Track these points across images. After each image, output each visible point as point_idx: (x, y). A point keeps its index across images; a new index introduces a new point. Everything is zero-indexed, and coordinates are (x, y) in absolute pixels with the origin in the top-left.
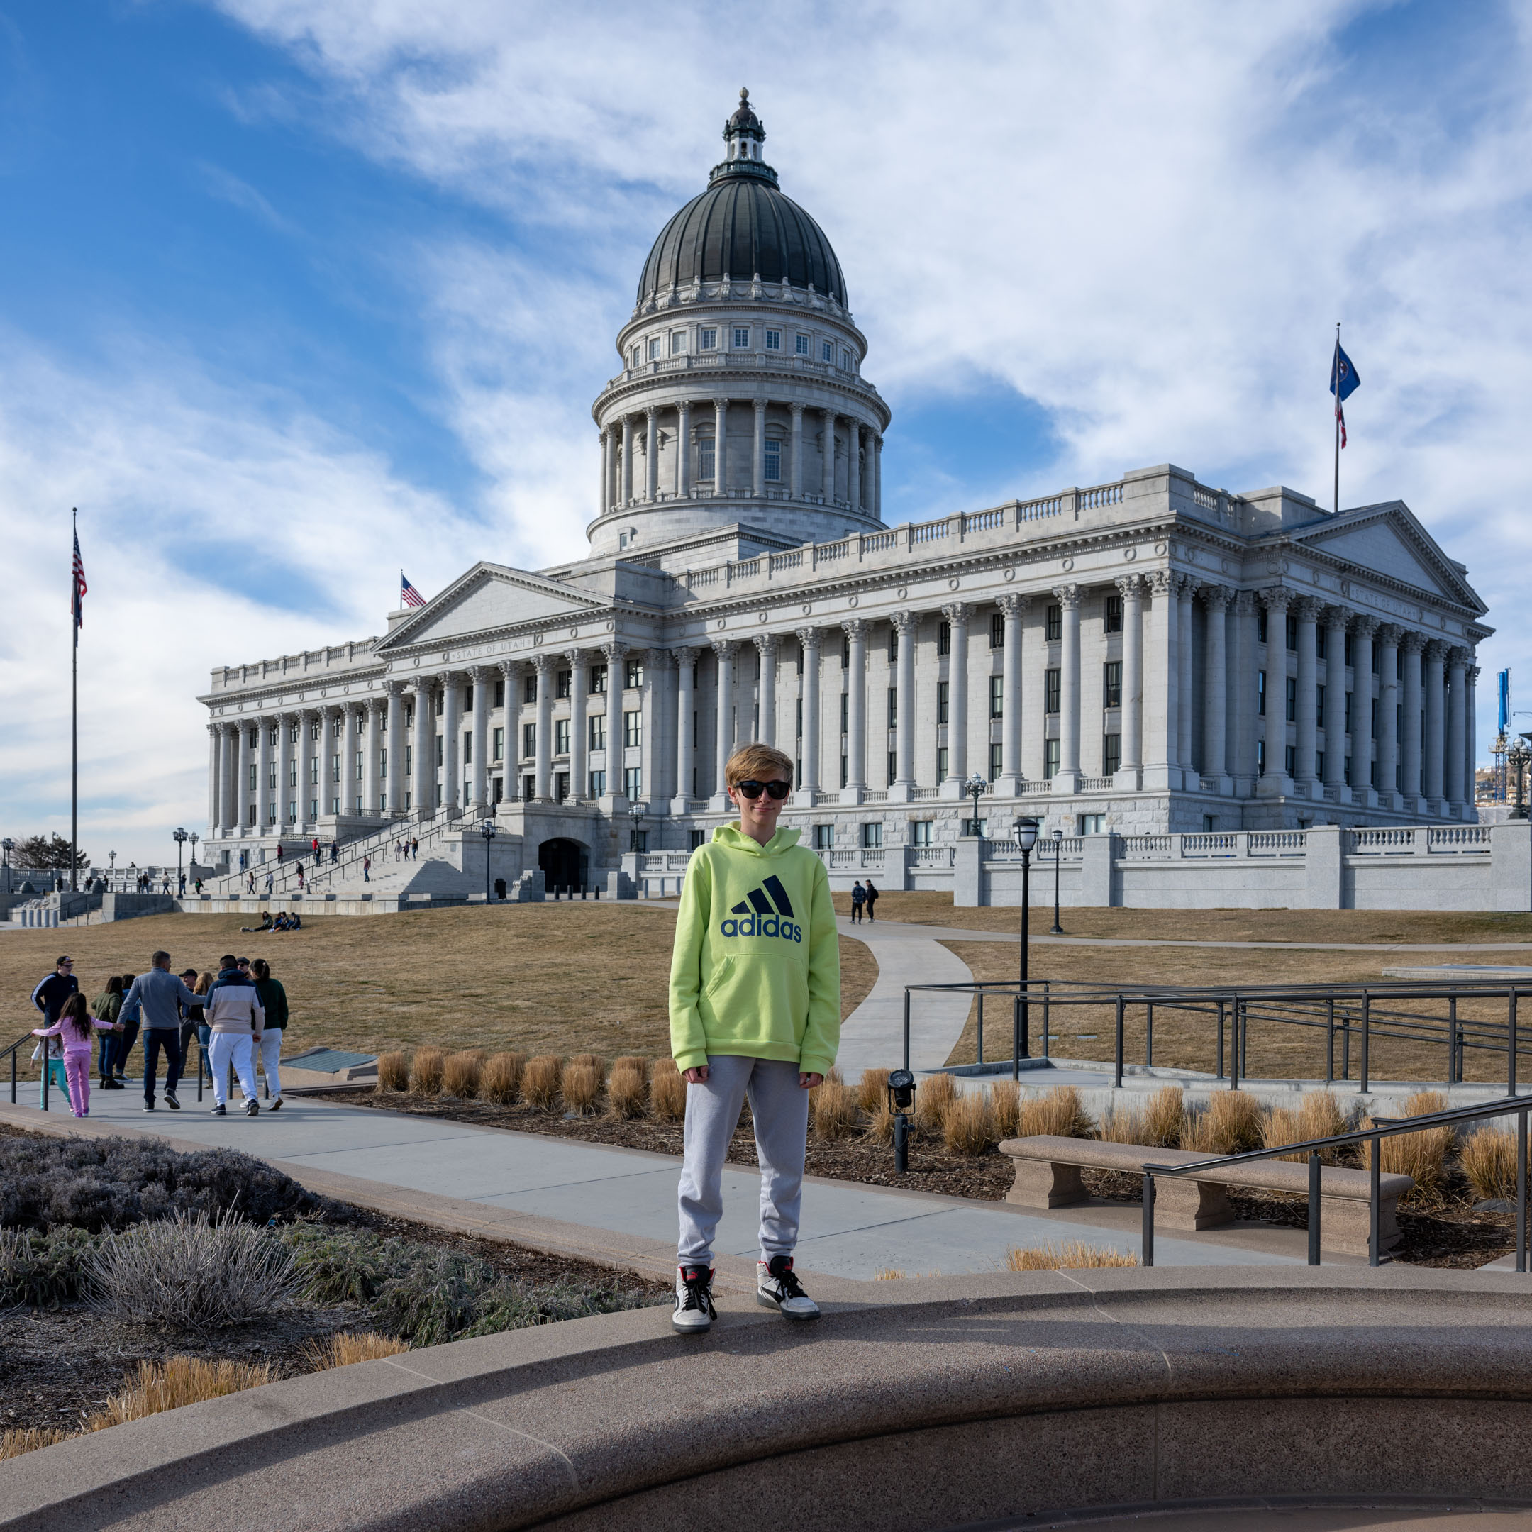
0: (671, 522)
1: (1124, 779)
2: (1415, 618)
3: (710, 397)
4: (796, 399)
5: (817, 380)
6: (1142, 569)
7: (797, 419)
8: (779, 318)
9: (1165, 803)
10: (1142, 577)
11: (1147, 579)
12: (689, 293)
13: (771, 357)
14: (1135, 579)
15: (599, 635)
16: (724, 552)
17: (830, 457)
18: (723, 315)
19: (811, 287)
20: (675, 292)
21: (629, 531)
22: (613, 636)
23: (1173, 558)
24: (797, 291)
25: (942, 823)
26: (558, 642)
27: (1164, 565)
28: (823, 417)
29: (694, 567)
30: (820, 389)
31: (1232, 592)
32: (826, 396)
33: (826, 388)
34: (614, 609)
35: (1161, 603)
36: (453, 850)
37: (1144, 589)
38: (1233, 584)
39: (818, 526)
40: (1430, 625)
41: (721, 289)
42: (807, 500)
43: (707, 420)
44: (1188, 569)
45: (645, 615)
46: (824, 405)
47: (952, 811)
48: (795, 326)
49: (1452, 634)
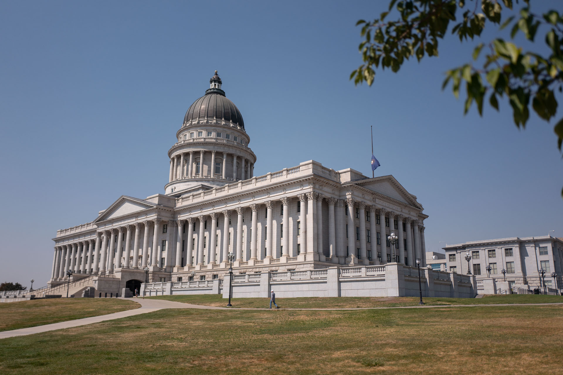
0: (185, 185)
1: (300, 258)
2: (400, 210)
3: (199, 150)
4: (225, 151)
5: (231, 146)
6: (305, 191)
7: (225, 156)
8: (221, 129)
9: (313, 265)
10: (305, 194)
11: (306, 195)
12: (195, 122)
13: (218, 139)
14: (303, 195)
15: (153, 216)
17: (235, 168)
18: (204, 128)
19: (231, 121)
20: (192, 122)
21: (174, 188)
22: (156, 217)
23: (314, 188)
24: (227, 122)
26: (142, 219)
27: (311, 190)
28: (233, 156)
30: (233, 148)
31: (336, 200)
32: (234, 150)
33: (234, 148)
34: (157, 208)
35: (310, 203)
36: (95, 283)
37: (306, 198)
38: (337, 197)
40: (405, 213)
41: (204, 121)
42: (228, 179)
43: (199, 157)
44: (320, 192)
45: (168, 210)
46: (233, 153)
47: (251, 269)
48: (226, 131)
49: (413, 216)
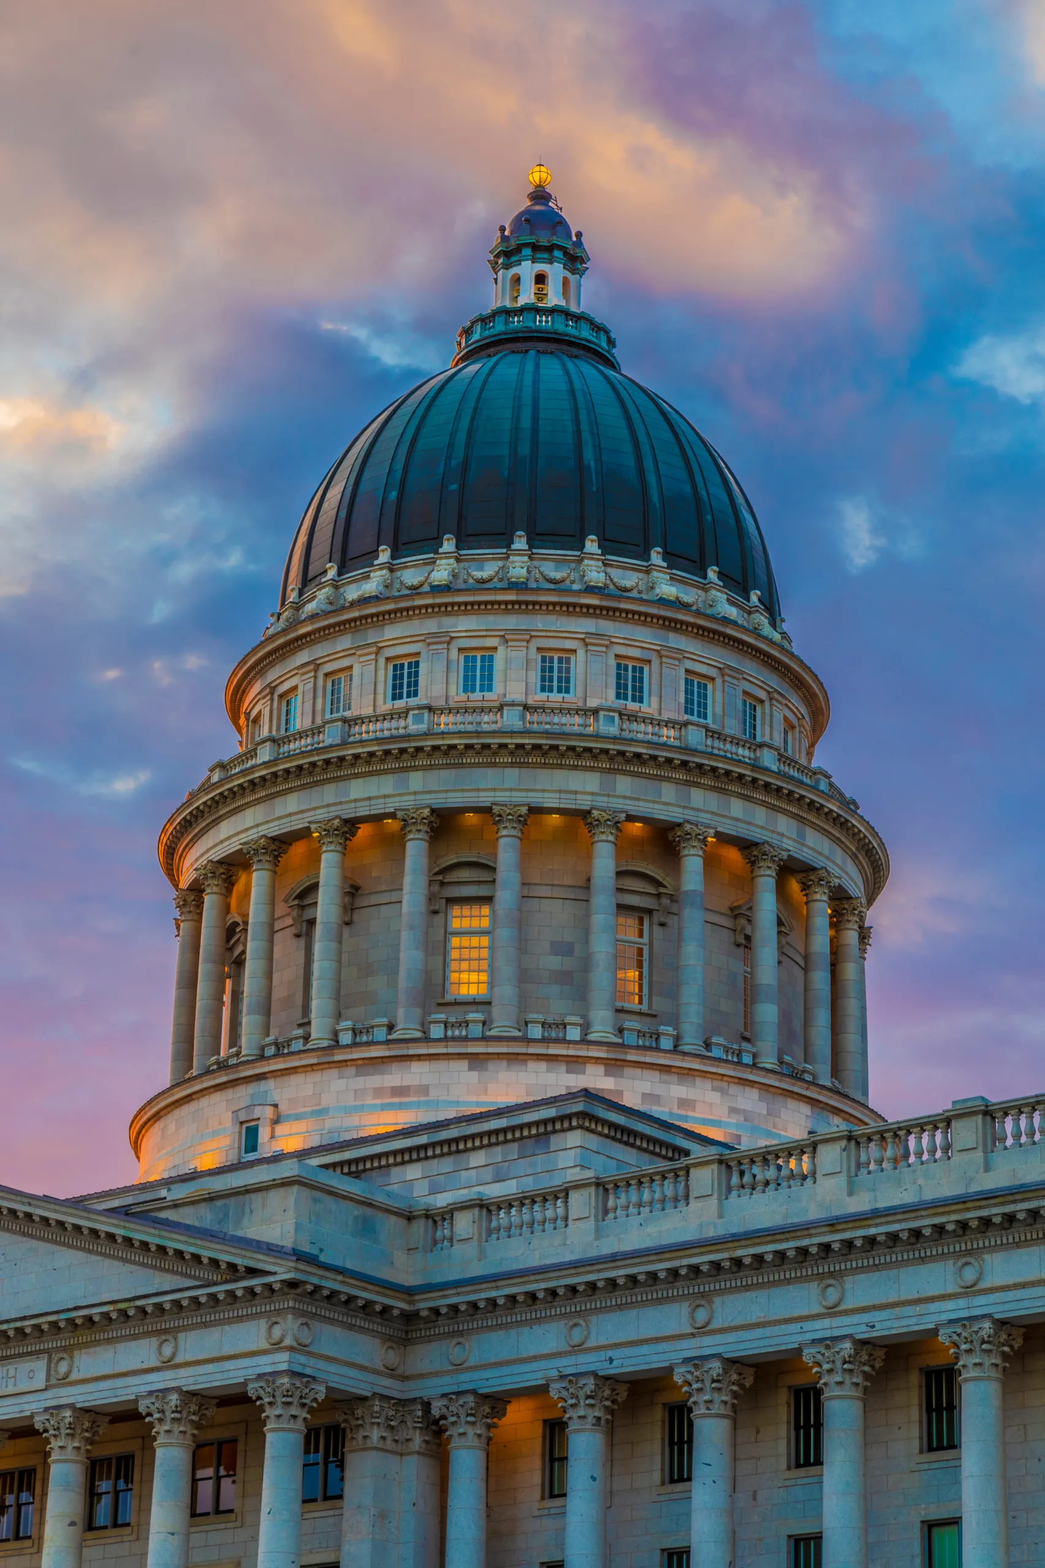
3: (487, 797)
4: (690, 815)
7: (693, 863)
13: (628, 718)
15: (250, 1352)
17: (767, 957)
18: (510, 620)
21: (268, 1115)
22: (286, 1356)
32: (760, 815)
33: (761, 795)
34: (290, 1286)
41: (509, 564)
42: (717, 1051)
46: (756, 835)
48: (680, 655)
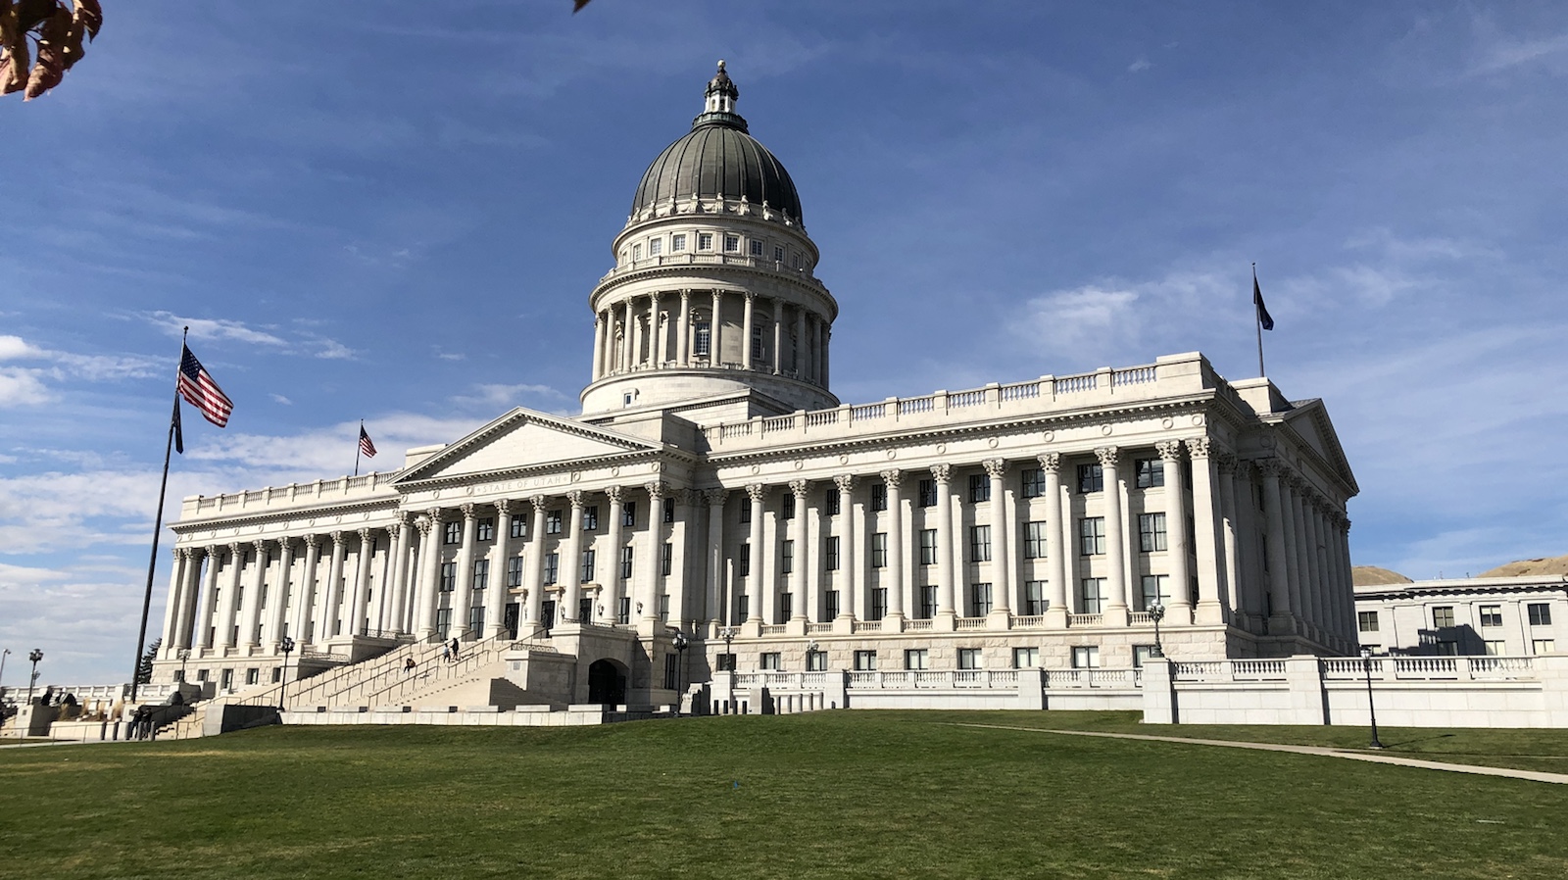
0: (673, 385)
1: (1176, 615)
3: (709, 287)
4: (777, 295)
6: (1181, 435)
8: (762, 232)
9: (1222, 636)
10: (1182, 443)
12: (688, 206)
14: (1176, 444)
15: (646, 474)
16: (733, 412)
18: (716, 225)
19: (784, 210)
20: (675, 204)
21: (634, 392)
22: (658, 475)
23: (1208, 428)
24: (775, 213)
25: (992, 650)
26: (598, 480)
27: (1202, 434)
28: (797, 311)
29: (726, 421)
30: (796, 289)
34: (660, 453)
35: (1201, 464)
37: (1184, 453)
39: (796, 396)
41: (715, 206)
44: (1215, 438)
45: (685, 459)
46: (799, 302)
